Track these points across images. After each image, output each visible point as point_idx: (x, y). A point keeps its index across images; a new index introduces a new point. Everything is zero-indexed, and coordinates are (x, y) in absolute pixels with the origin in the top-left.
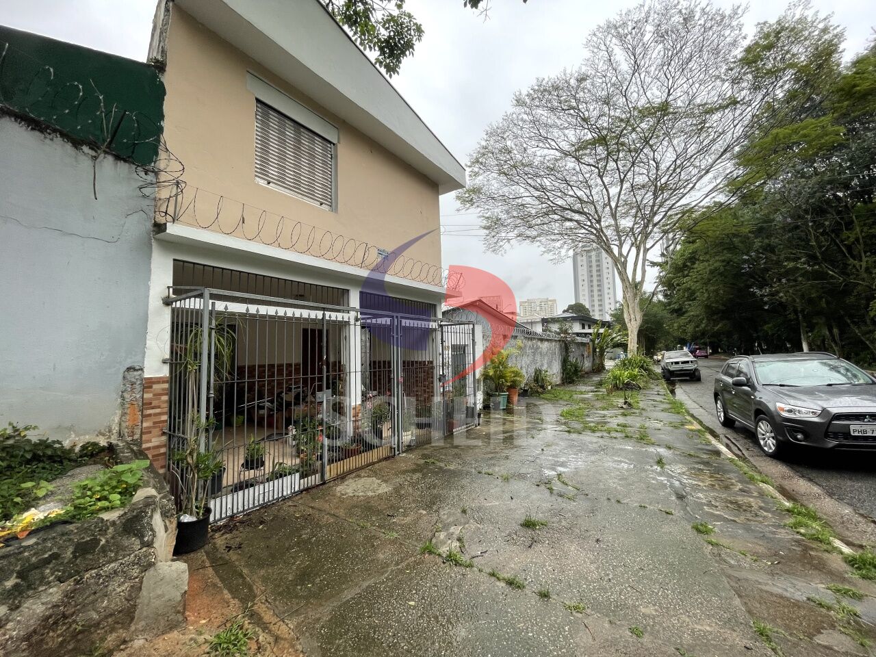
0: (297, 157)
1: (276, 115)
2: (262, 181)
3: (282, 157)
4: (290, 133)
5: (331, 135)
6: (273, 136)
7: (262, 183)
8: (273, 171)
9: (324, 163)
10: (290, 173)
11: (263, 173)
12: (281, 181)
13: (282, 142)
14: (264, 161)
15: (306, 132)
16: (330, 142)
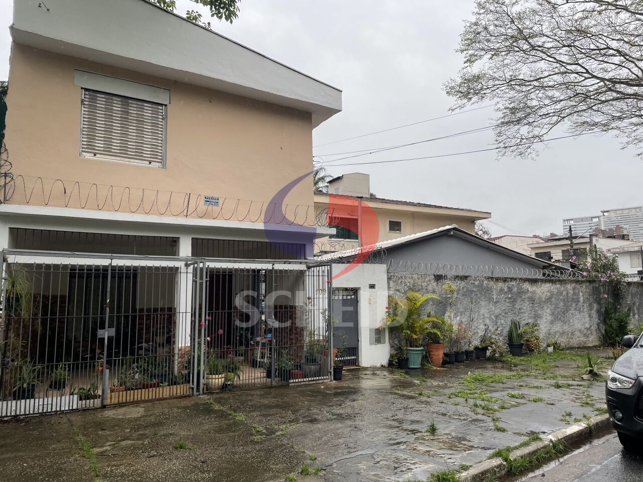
0: (124, 127)
1: (103, 96)
2: (89, 155)
3: (108, 130)
4: (117, 107)
5: (162, 98)
6: (100, 115)
7: (88, 156)
8: (99, 144)
9: (155, 125)
10: (116, 143)
11: (90, 147)
12: (108, 151)
13: (109, 117)
14: (91, 138)
15: (135, 102)
16: (162, 105)
